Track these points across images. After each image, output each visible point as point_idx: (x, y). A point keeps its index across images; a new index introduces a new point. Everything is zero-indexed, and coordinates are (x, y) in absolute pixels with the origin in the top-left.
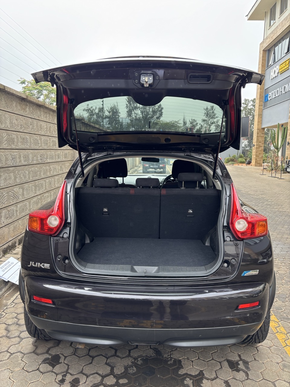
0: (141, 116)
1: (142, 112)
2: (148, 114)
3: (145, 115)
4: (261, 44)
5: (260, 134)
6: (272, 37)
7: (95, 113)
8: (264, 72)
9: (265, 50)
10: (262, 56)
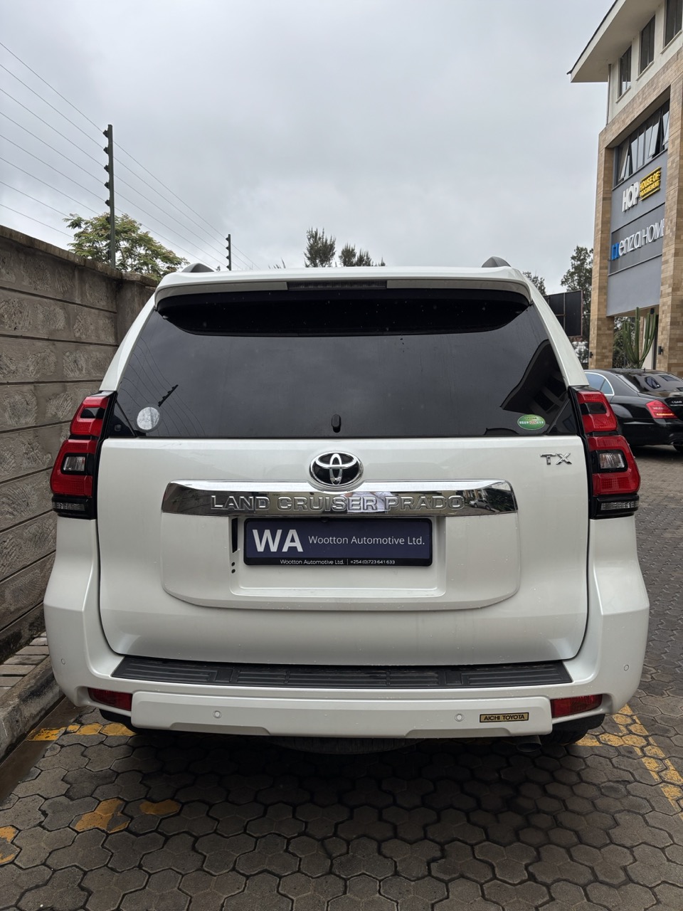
4: (601, 134)
5: (605, 330)
8: (609, 196)
9: (610, 146)
10: (605, 161)
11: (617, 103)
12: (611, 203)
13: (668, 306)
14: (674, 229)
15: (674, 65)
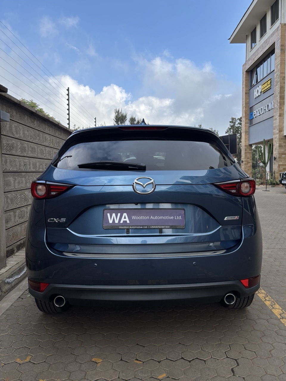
4: (243, 65)
5: (248, 151)
6: (254, 59)
9: (247, 71)
10: (246, 77)
11: (250, 52)
12: (249, 95)
13: (277, 139)
14: (279, 105)
15: (276, 33)
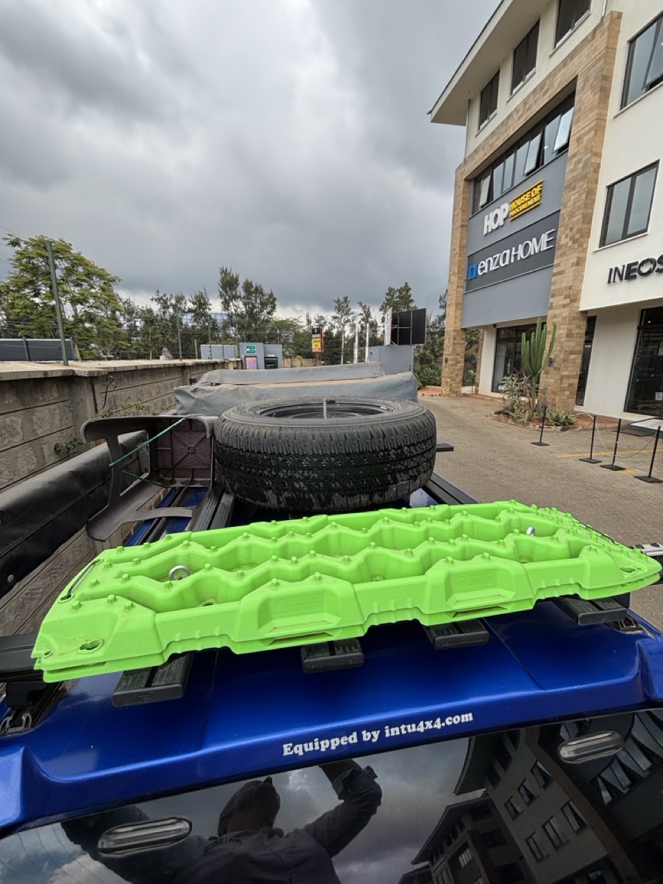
0: (244, 309)
1: (245, 304)
2: (254, 307)
3: (249, 308)
4: (459, 168)
7: (172, 304)
8: (466, 223)
9: (469, 178)
11: (476, 136)
12: (467, 230)
